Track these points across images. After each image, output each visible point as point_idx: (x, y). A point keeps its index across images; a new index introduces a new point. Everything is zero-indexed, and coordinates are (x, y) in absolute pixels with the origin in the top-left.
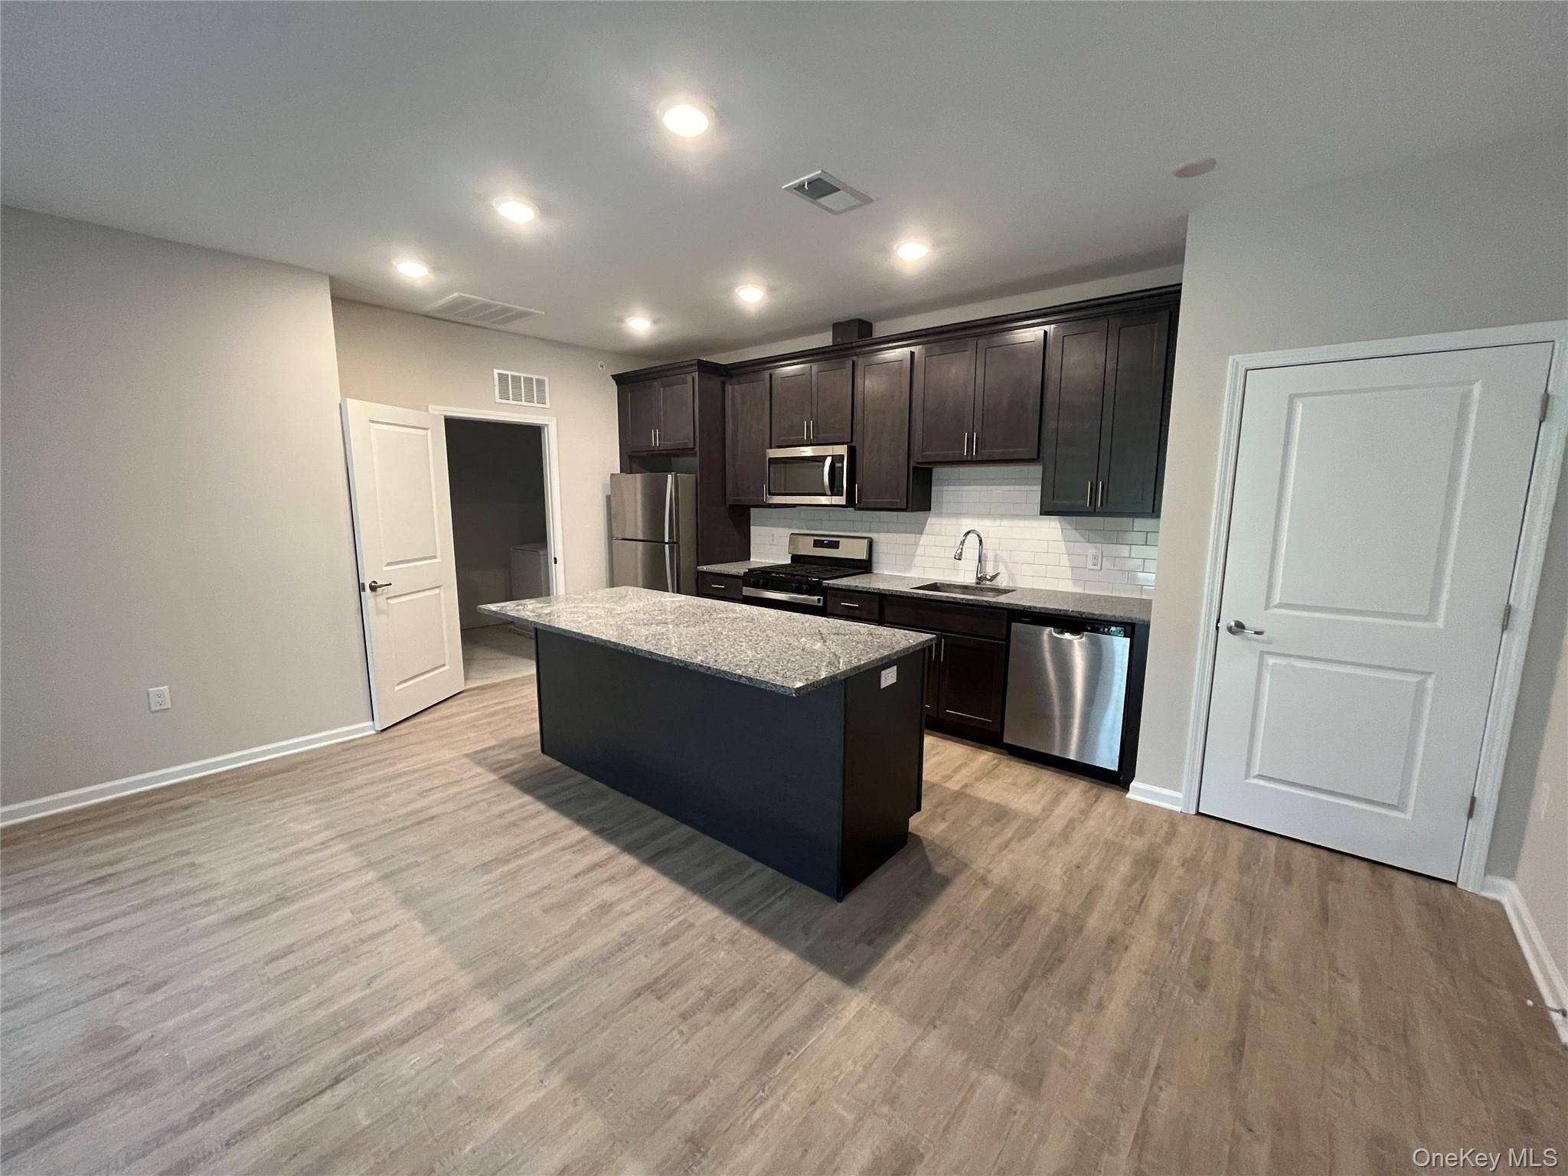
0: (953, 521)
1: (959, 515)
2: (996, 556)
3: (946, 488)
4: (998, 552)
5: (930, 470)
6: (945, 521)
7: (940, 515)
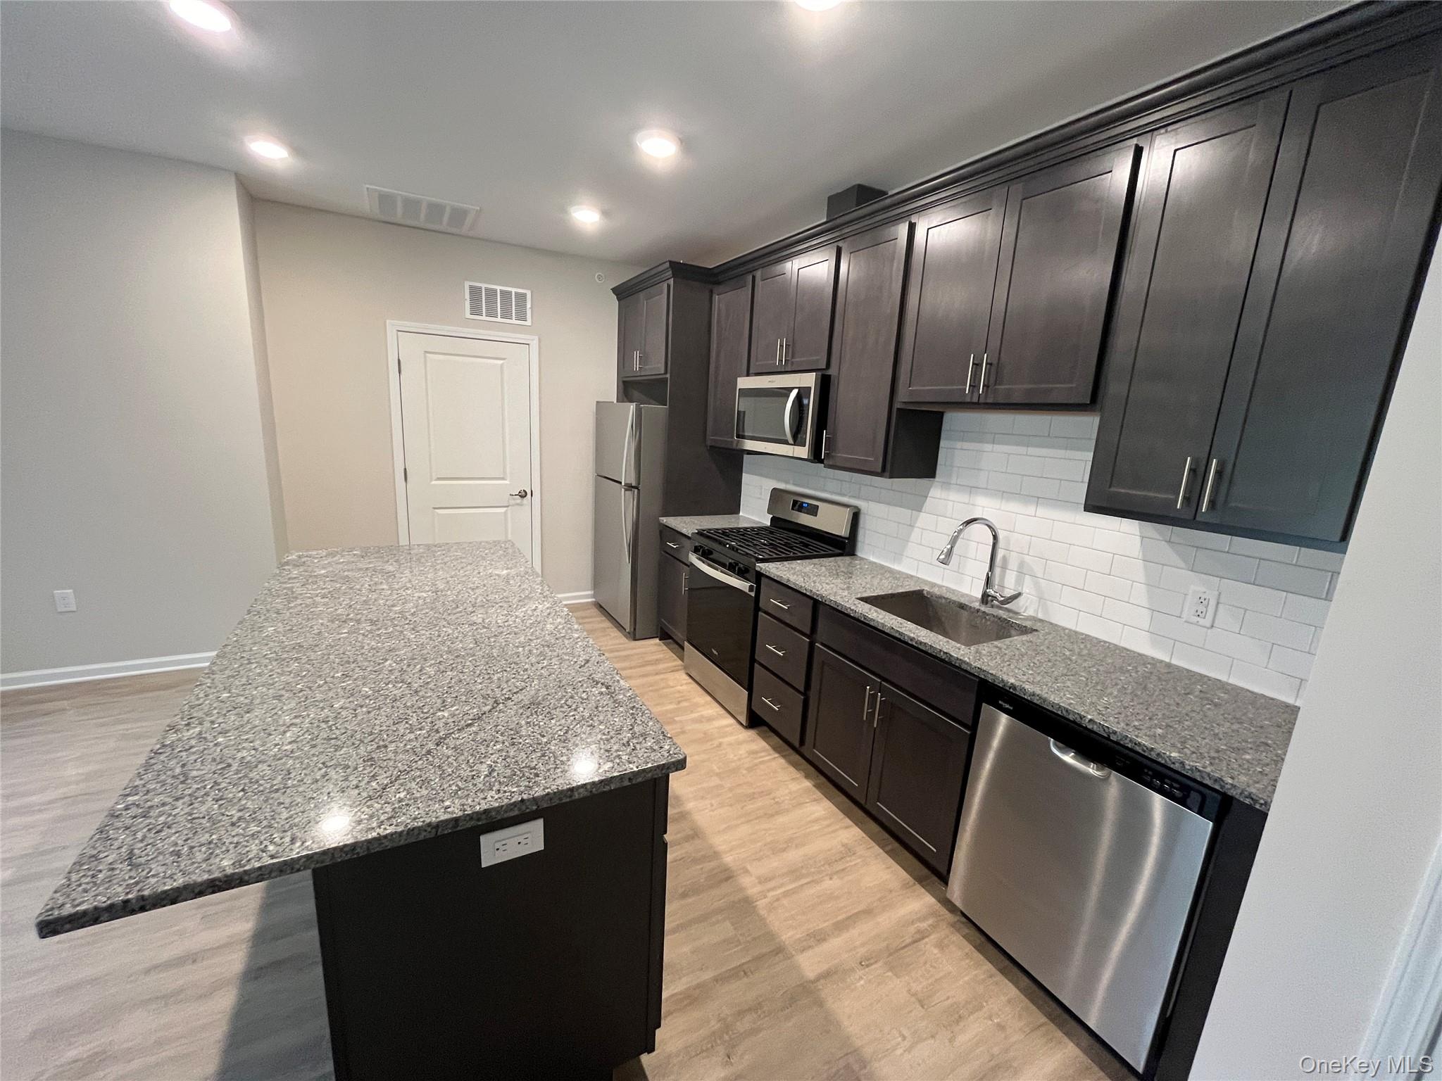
0: (963, 497)
1: (972, 489)
2: (1022, 564)
3: (959, 445)
4: (1027, 558)
5: (941, 415)
6: (954, 496)
7: (947, 485)
